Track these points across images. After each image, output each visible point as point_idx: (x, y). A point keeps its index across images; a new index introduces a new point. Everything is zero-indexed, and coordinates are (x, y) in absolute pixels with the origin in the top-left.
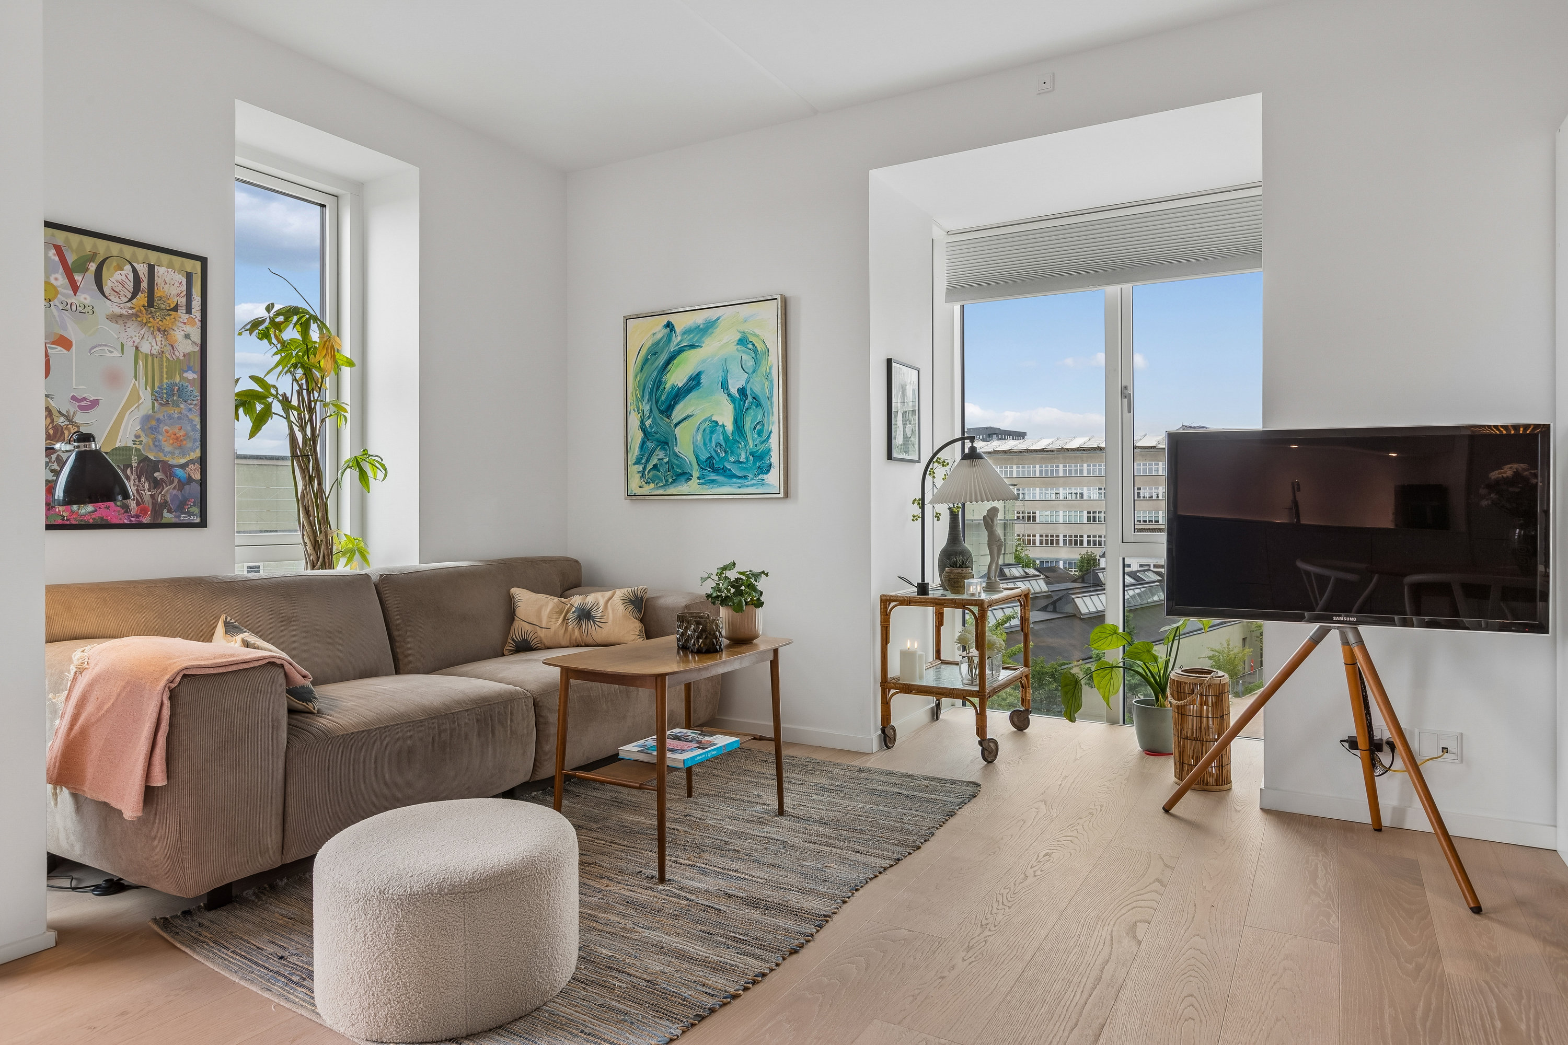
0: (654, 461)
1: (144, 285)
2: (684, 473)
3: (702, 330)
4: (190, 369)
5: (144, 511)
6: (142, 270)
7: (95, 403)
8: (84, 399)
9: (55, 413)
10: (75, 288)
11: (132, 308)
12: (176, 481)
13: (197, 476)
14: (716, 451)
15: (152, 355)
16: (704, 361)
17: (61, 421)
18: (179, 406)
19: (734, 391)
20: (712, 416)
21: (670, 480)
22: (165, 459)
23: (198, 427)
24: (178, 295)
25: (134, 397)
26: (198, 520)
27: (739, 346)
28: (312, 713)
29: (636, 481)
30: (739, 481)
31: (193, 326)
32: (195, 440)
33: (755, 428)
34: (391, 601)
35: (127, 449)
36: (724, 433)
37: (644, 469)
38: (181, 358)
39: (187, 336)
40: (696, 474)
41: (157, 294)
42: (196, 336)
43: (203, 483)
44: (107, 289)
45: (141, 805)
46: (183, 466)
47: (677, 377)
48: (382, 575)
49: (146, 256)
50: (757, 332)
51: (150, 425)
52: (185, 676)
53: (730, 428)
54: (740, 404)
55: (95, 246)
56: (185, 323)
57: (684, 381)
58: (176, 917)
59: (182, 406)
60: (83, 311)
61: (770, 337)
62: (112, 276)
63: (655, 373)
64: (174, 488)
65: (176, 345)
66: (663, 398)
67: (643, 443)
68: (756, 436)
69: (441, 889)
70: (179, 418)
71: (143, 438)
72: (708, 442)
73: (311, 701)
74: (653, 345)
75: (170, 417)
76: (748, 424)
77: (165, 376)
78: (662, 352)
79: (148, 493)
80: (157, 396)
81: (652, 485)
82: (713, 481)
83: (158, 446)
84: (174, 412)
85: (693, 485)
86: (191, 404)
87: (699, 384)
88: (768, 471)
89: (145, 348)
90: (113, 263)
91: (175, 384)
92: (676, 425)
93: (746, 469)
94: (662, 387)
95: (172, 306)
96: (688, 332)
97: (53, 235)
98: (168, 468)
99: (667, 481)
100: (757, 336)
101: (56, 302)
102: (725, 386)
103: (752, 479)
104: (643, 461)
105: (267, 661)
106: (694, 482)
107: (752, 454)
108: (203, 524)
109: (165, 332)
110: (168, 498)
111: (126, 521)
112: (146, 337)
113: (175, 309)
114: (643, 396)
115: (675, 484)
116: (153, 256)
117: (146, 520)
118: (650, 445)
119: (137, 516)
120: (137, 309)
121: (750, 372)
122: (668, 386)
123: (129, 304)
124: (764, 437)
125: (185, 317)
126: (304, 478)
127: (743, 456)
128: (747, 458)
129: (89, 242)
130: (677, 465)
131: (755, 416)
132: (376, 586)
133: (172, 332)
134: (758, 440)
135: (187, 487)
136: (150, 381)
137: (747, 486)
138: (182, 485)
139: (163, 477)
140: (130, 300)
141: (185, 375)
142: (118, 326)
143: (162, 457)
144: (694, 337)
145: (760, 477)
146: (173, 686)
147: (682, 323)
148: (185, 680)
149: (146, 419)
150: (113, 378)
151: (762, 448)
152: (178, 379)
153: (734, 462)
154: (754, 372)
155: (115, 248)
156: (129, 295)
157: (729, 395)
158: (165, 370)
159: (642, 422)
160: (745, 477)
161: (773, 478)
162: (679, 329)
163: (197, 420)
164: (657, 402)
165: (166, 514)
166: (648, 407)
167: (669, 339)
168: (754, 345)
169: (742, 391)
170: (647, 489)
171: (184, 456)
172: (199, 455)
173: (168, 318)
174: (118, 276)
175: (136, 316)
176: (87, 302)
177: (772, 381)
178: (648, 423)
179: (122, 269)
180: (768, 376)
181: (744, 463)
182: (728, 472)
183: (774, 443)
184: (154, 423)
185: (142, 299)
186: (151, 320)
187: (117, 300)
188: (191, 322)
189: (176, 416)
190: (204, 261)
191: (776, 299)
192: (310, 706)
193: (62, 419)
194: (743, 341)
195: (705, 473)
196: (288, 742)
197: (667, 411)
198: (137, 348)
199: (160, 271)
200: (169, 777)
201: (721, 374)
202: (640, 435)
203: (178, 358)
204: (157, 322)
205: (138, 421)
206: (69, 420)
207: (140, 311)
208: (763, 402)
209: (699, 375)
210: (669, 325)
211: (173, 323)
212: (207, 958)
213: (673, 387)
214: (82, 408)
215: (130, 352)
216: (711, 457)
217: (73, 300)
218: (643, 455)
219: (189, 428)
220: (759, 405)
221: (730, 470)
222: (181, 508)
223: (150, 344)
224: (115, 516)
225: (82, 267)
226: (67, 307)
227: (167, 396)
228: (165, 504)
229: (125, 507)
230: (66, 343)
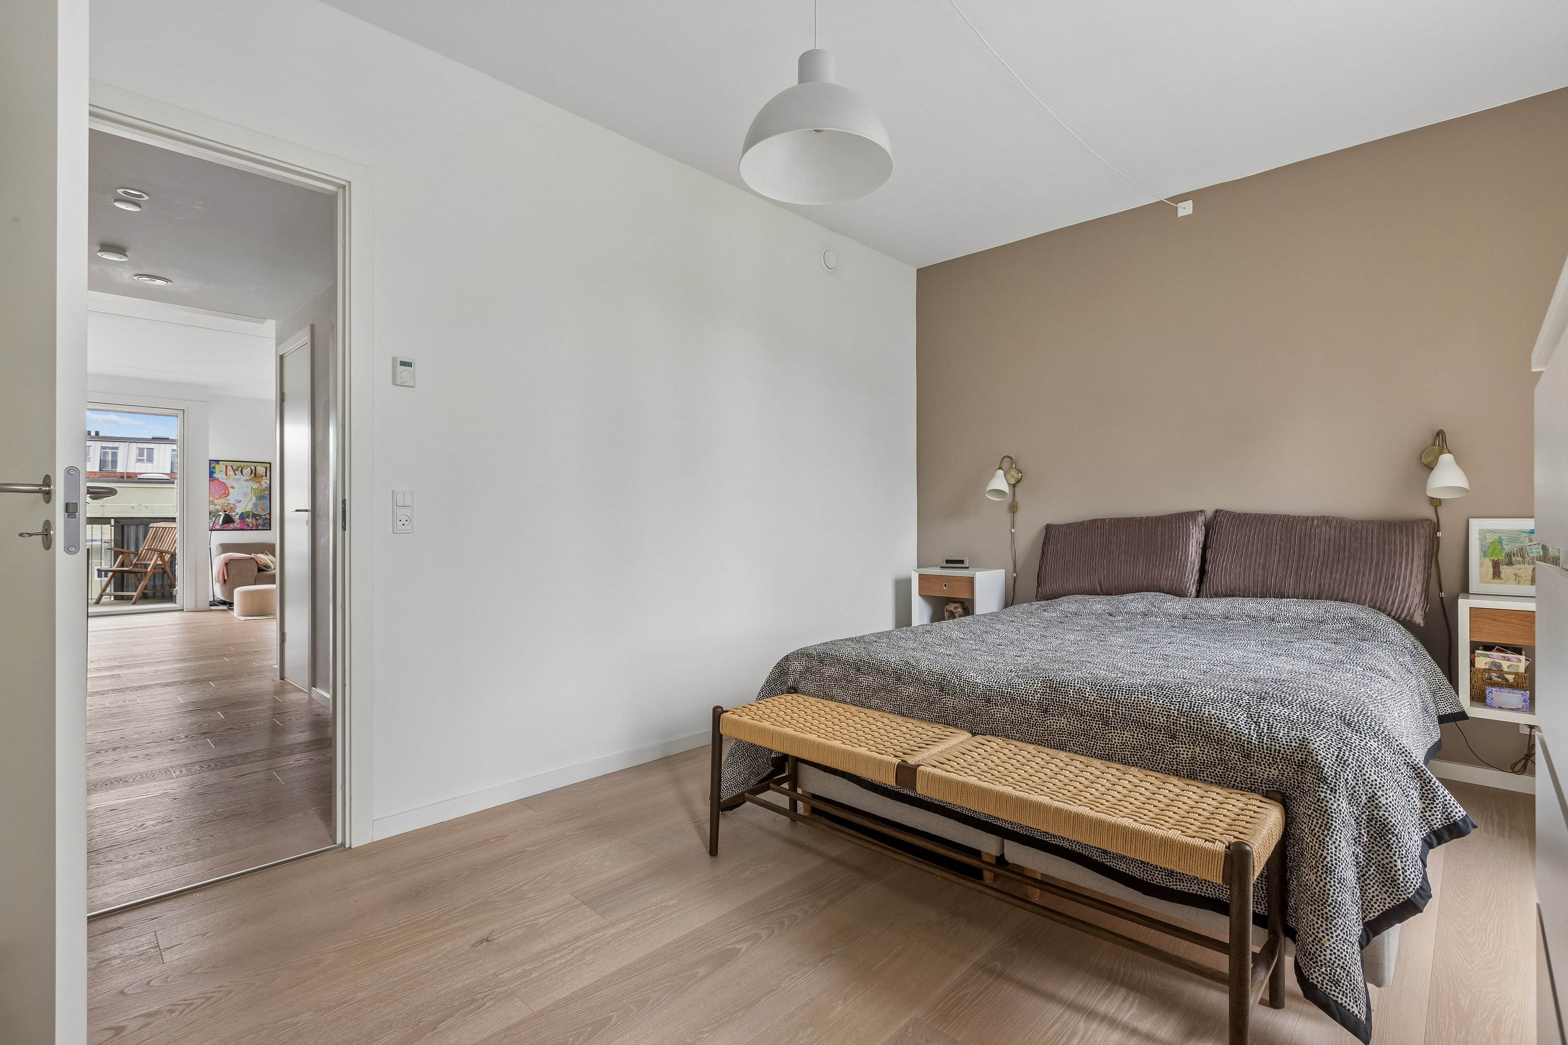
1: (254, 472)
4: (266, 491)
5: (253, 526)
6: (253, 468)
7: (240, 501)
8: (238, 500)
9: (225, 505)
10: (236, 475)
12: (262, 519)
15: (256, 488)
17: (232, 506)
18: (263, 501)
23: (269, 505)
24: (262, 473)
25: (251, 499)
28: (267, 571)
32: (268, 509)
35: (248, 512)
38: (264, 488)
39: (266, 483)
41: (257, 473)
42: (268, 482)
43: (270, 519)
44: (244, 474)
46: (264, 515)
49: (254, 465)
51: (255, 505)
52: (230, 560)
55: (241, 464)
60: (238, 480)
62: (245, 471)
64: (262, 521)
65: (262, 485)
70: (263, 503)
71: (253, 509)
75: (261, 503)
79: (255, 522)
80: (257, 498)
83: (258, 511)
86: (267, 500)
90: (245, 467)
95: (261, 476)
98: (260, 516)
108: (270, 529)
109: (259, 482)
112: (254, 484)
116: (256, 464)
117: (253, 529)
119: (249, 528)
120: (252, 478)
123: (250, 477)
125: (265, 478)
129: (239, 464)
133: (261, 482)
136: (255, 495)
138: (264, 520)
139: (259, 518)
143: (259, 513)
146: (228, 562)
150: (246, 495)
152: (262, 494)
155: (246, 464)
156: (250, 475)
158: (259, 492)
172: (269, 512)
173: (260, 479)
174: (247, 470)
176: (239, 478)
185: (253, 475)
188: (267, 479)
190: (270, 463)
198: (252, 487)
199: (258, 468)
203: (262, 489)
204: (257, 480)
205: (251, 505)
215: (250, 488)
217: (235, 477)
219: (266, 506)
222: (264, 525)
223: (255, 486)
224: (245, 527)
225: (237, 470)
226: (234, 479)
227: (260, 498)
228: (259, 524)
229: (249, 525)
230: (233, 488)
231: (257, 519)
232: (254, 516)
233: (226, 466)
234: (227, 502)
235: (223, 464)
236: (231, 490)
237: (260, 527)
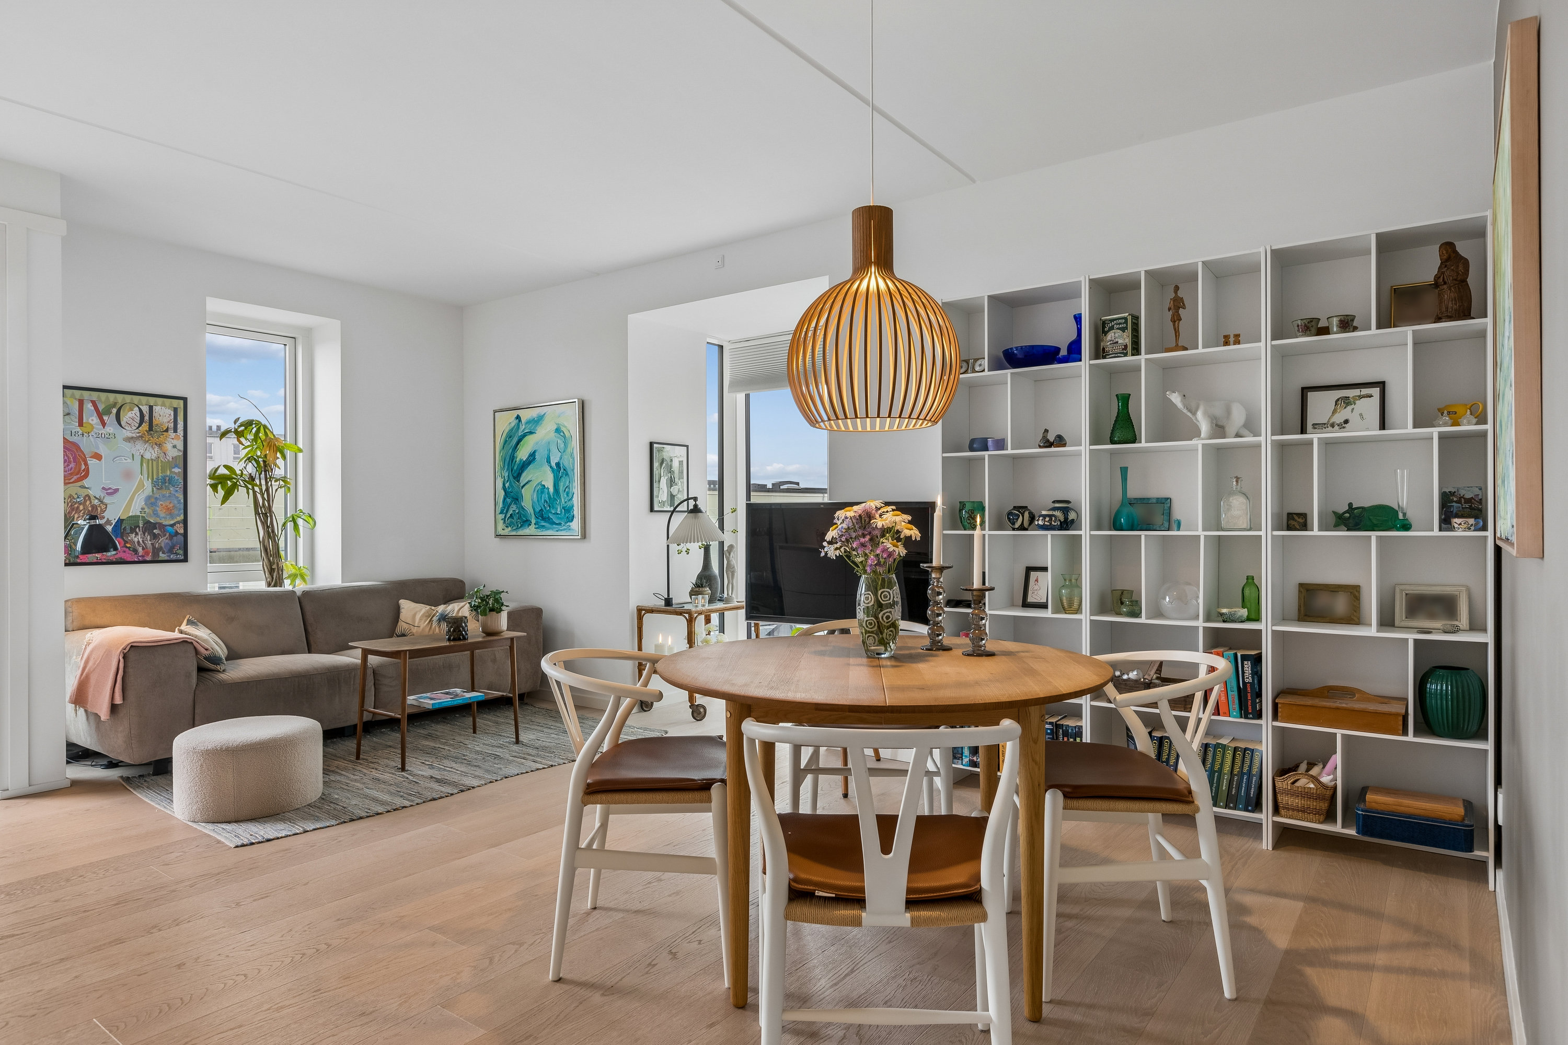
0: (511, 512)
1: (147, 418)
2: (527, 520)
3: (536, 421)
4: (176, 466)
5: (147, 553)
6: (145, 409)
7: (116, 491)
8: (110, 488)
9: (92, 498)
10: (105, 424)
11: (139, 433)
12: (168, 534)
13: (182, 531)
14: (544, 506)
15: (152, 460)
16: (537, 443)
17: (96, 502)
18: (169, 489)
19: (553, 464)
20: (541, 481)
21: (520, 525)
22: (161, 521)
23: (182, 501)
24: (168, 422)
25: (141, 485)
26: (183, 558)
27: (556, 434)
28: (219, 671)
29: (501, 525)
30: (557, 526)
31: (178, 440)
32: (180, 510)
33: (565, 490)
34: (308, 608)
35: (136, 518)
36: (548, 493)
37: (505, 517)
38: (171, 460)
39: (175, 447)
40: (533, 521)
41: (155, 422)
42: (180, 445)
43: (185, 535)
44: (123, 423)
45: (109, 713)
46: (172, 526)
47: (522, 454)
48: (303, 591)
49: (148, 401)
50: (566, 424)
51: (151, 501)
52: (132, 646)
53: (551, 490)
54: (557, 474)
55: (115, 398)
56: (173, 439)
57: (527, 457)
58: (135, 777)
59: (171, 489)
60: (108, 438)
61: (573, 428)
62: (126, 415)
63: (511, 450)
64: (167, 539)
65: (167, 452)
66: (515, 468)
67: (505, 499)
68: (566, 496)
69: (221, 749)
70: (169, 496)
71: (146, 510)
72: (539, 499)
73: (219, 665)
74: (509, 431)
75: (164, 496)
76: (561, 488)
77: (160, 471)
78: (514, 436)
79: (150, 542)
80: (155, 484)
81: (510, 528)
82: (543, 526)
83: (156, 514)
84: (167, 493)
85: (531, 530)
86: (177, 488)
87: (534, 459)
88: (572, 520)
89: (148, 456)
90: (127, 407)
91: (167, 476)
92: (523, 487)
93: (560, 519)
94: (514, 461)
95: (165, 429)
96: (528, 422)
97: (90, 395)
98: (162, 527)
99: (518, 526)
100: (566, 427)
101: (92, 433)
102: (549, 461)
103: (564, 526)
104: (505, 512)
105: (182, 640)
106: (533, 526)
107: (564, 508)
108: (185, 560)
109: (160, 445)
110: (163, 545)
111: (136, 560)
112: (148, 449)
113: (167, 431)
114: (504, 467)
115: (522, 528)
116: (152, 401)
117: (149, 558)
118: (508, 500)
119: (142, 556)
120: (142, 433)
121: (562, 452)
122: (518, 459)
123: (137, 431)
124: (570, 495)
125: (171, 434)
126: (264, 528)
127: (559, 509)
128: (561, 511)
129: (112, 397)
130: (523, 515)
131: (565, 482)
132: (299, 598)
133: (164, 445)
134: (567, 499)
135: (175, 538)
136: (150, 475)
137: (561, 530)
138: (171, 537)
139: (160, 532)
140: (138, 428)
141: (173, 470)
142: (130, 444)
143: (158, 520)
144: (532, 426)
145: (568, 524)
146: (125, 651)
147: (526, 415)
148: (133, 649)
149: (148, 498)
150: (127, 475)
151: (569, 504)
152: (168, 473)
153: (554, 514)
154: (564, 452)
155: (128, 398)
156: (137, 425)
157: (551, 467)
158: (160, 468)
159: (504, 485)
160: (560, 524)
161: (576, 525)
162: (523, 420)
163: (181, 497)
164: (512, 471)
165: (161, 554)
166: (507, 474)
167: (518, 427)
168: (564, 433)
169: (558, 464)
170: (507, 531)
171: (173, 519)
172: (183, 518)
173: (162, 436)
174: (130, 414)
175: (142, 437)
176: (111, 432)
177: (574, 458)
178: (507, 485)
179: (133, 410)
180: (572, 454)
181: (560, 514)
182: (551, 520)
183: (576, 501)
184: (153, 500)
185: (145, 426)
186: (151, 438)
187: (130, 429)
188: (177, 438)
189: (168, 495)
190: (185, 400)
191: (575, 402)
192: (218, 667)
193: (97, 501)
194: (558, 430)
195: (539, 520)
196: (197, 686)
197: (517, 477)
198: (142, 456)
199: (156, 409)
200: (124, 699)
201: (546, 452)
202: (503, 493)
203: (168, 460)
204: (155, 439)
205: (143, 500)
206: (101, 502)
207: (144, 434)
208: (569, 473)
209: (534, 452)
210: (518, 417)
211: (165, 439)
212: (140, 793)
213: (521, 460)
214: (109, 494)
215: (138, 459)
216: (542, 510)
217: (103, 431)
218: (504, 508)
219: (176, 502)
220: (567, 474)
221: (552, 519)
222: (171, 551)
223: (151, 453)
224: (129, 556)
225: (108, 412)
226: (99, 436)
227: (161, 483)
228: (160, 549)
229: (135, 551)
230: (98, 457)
231: (155, 537)
232: (149, 527)
233: (81, 403)
234: (83, 492)
235: (73, 396)
236: (92, 462)
237: (162, 556)
